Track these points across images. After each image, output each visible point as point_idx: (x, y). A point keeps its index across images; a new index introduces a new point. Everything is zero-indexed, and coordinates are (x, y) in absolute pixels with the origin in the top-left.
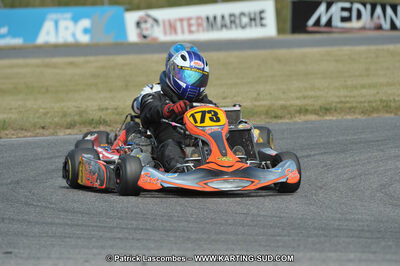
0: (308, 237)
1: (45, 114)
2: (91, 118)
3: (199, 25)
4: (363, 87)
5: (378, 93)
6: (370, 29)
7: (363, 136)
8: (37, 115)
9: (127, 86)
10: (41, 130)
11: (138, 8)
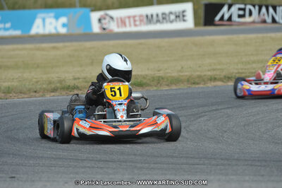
0: (217, 165)
1: (37, 82)
2: (68, 85)
3: (141, 21)
4: (254, 62)
6: (258, 23)
8: (31, 83)
9: (92, 63)
10: (34, 94)
11: (100, 9)
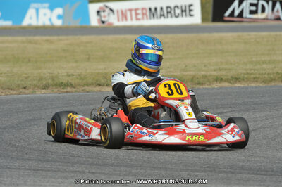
0: (219, 173)
1: (27, 78)
2: (61, 81)
3: (143, 14)
4: (264, 62)
5: (275, 67)
6: (271, 20)
7: (263, 99)
8: (21, 79)
9: (89, 58)
10: (23, 90)
11: (99, 1)
